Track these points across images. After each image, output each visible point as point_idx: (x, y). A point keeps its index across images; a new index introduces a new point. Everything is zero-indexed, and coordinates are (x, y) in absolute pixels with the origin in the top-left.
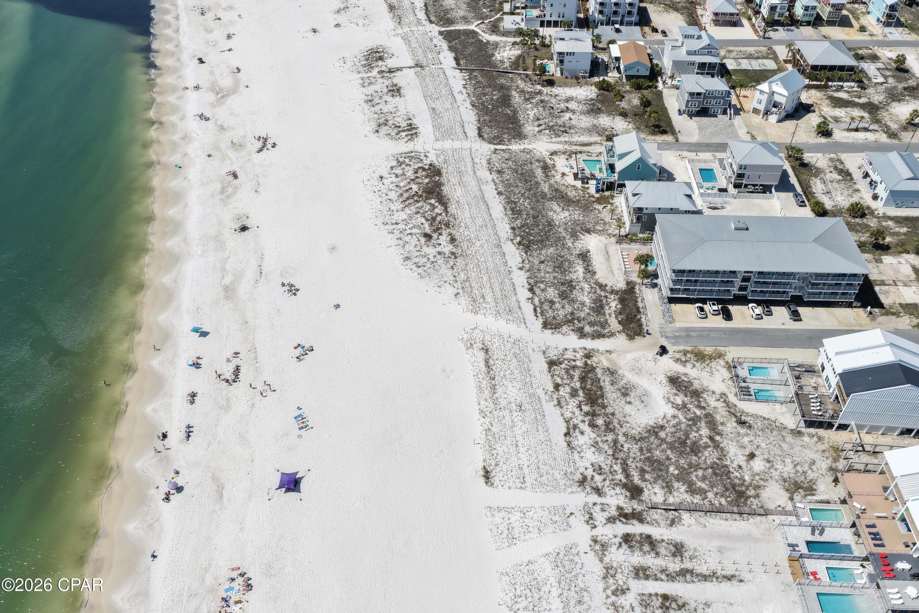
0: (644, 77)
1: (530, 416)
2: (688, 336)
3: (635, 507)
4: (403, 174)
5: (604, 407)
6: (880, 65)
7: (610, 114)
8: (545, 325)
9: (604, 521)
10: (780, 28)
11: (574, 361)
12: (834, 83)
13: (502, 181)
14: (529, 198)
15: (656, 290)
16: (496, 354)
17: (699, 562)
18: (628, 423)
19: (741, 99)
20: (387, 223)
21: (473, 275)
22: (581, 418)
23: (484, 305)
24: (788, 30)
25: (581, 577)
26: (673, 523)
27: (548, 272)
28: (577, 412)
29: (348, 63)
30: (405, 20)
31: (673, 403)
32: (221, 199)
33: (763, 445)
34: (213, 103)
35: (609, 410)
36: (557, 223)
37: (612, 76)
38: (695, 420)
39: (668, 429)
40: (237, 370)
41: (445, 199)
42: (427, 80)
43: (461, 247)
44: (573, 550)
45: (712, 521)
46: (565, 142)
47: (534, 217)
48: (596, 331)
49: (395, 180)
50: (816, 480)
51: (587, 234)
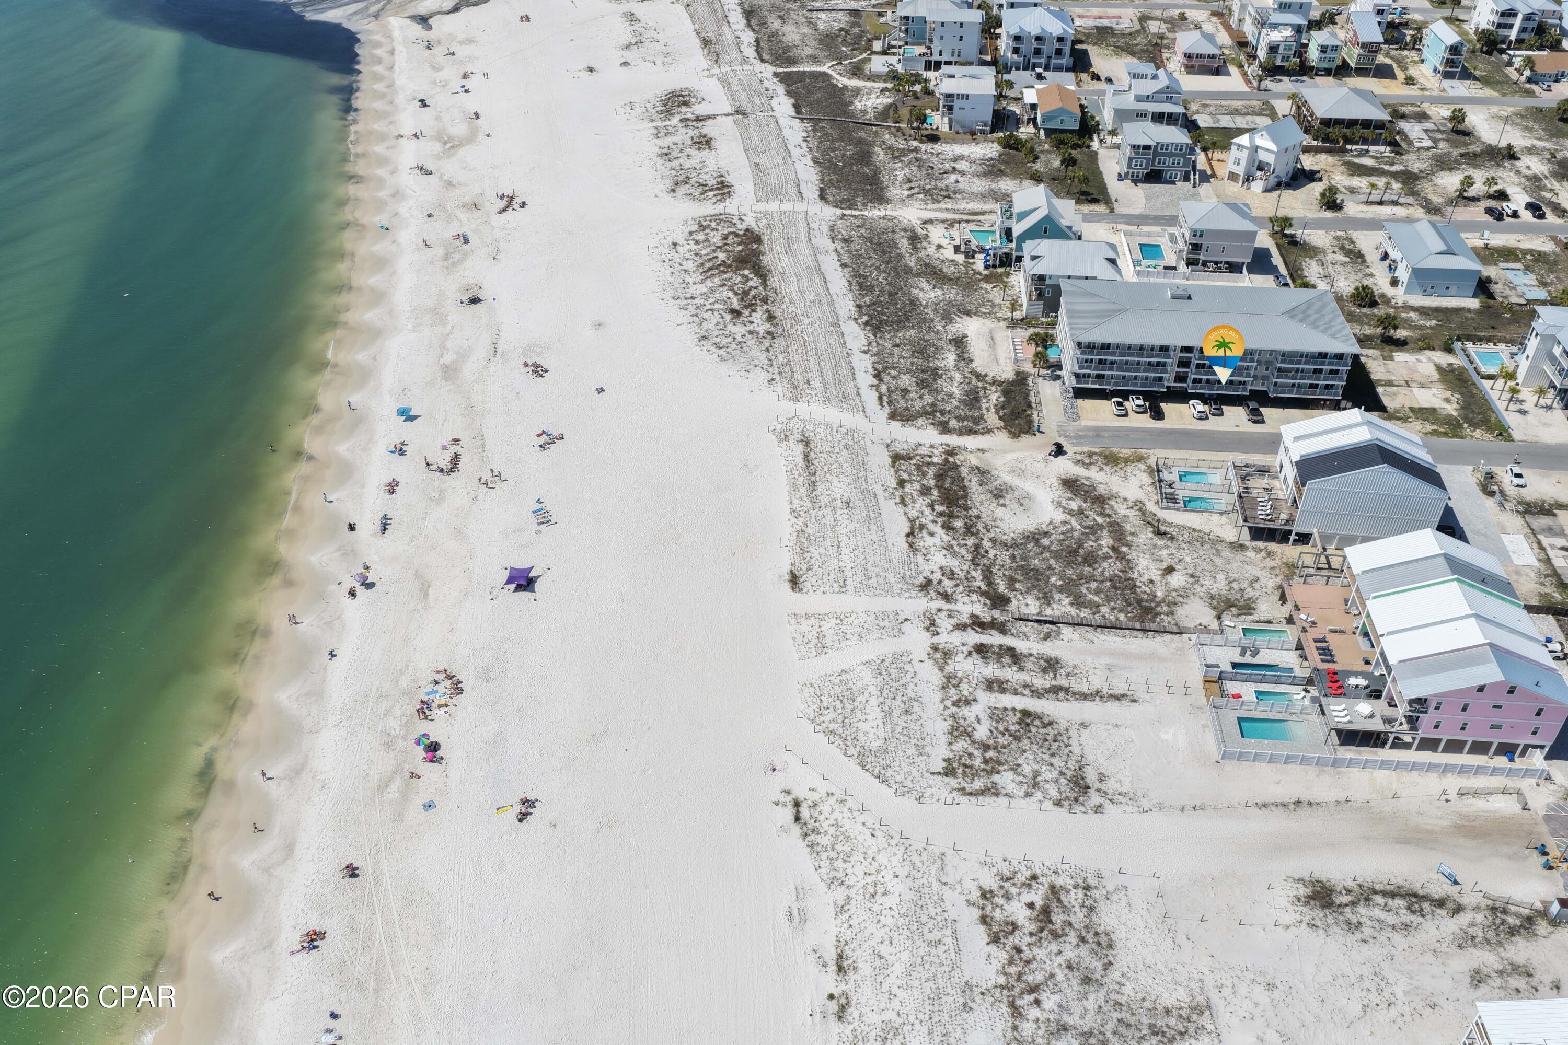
0: (1071, 131)
1: (859, 513)
2: (1098, 436)
3: (996, 616)
4: (707, 240)
5: (967, 508)
6: (1429, 126)
7: (1015, 176)
8: (893, 416)
9: (951, 628)
10: (1286, 79)
11: (930, 457)
12: (1354, 147)
13: (849, 252)
14: (885, 272)
15: (1058, 382)
16: (820, 444)
17: (1079, 680)
18: (998, 527)
19: (1213, 163)
20: (678, 298)
21: (796, 357)
22: (931, 518)
23: (808, 392)
24: (1297, 81)
25: (912, 686)
26: (1047, 637)
27: (904, 358)
28: (927, 511)
29: (637, 109)
30: (724, 58)
31: (1064, 508)
32: (443, 267)
33: (1188, 559)
34: (438, 155)
35: (972, 512)
36: (924, 303)
37: (1025, 132)
38: (1094, 529)
39: (1053, 537)
40: (455, 459)
41: (765, 271)
42: (751, 130)
43: (782, 325)
44: (903, 658)
45: (1103, 637)
46: (947, 209)
47: (890, 294)
48: (966, 427)
49: (694, 247)
50: (1257, 599)
51: (965, 317)
